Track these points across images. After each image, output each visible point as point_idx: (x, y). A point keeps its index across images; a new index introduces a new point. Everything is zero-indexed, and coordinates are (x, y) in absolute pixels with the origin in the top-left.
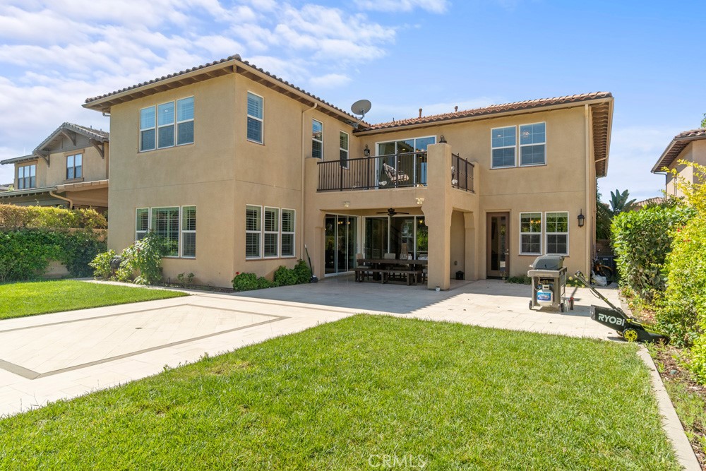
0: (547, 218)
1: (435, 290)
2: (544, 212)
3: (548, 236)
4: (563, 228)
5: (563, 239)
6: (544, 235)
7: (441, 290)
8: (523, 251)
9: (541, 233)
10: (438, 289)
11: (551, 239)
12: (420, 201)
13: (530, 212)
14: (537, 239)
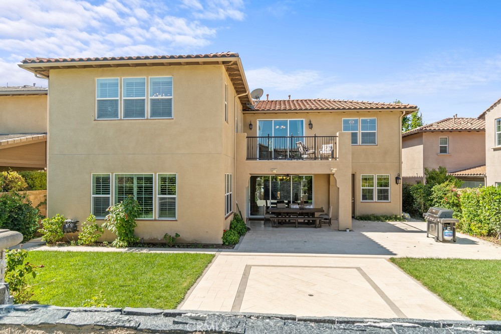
0: (378, 179)
1: (346, 231)
2: (375, 175)
3: (378, 189)
4: (387, 185)
5: (387, 191)
6: (376, 189)
7: (350, 231)
8: (363, 199)
9: (374, 188)
10: (348, 230)
11: (380, 191)
12: (334, 170)
13: (367, 174)
14: (371, 191)
